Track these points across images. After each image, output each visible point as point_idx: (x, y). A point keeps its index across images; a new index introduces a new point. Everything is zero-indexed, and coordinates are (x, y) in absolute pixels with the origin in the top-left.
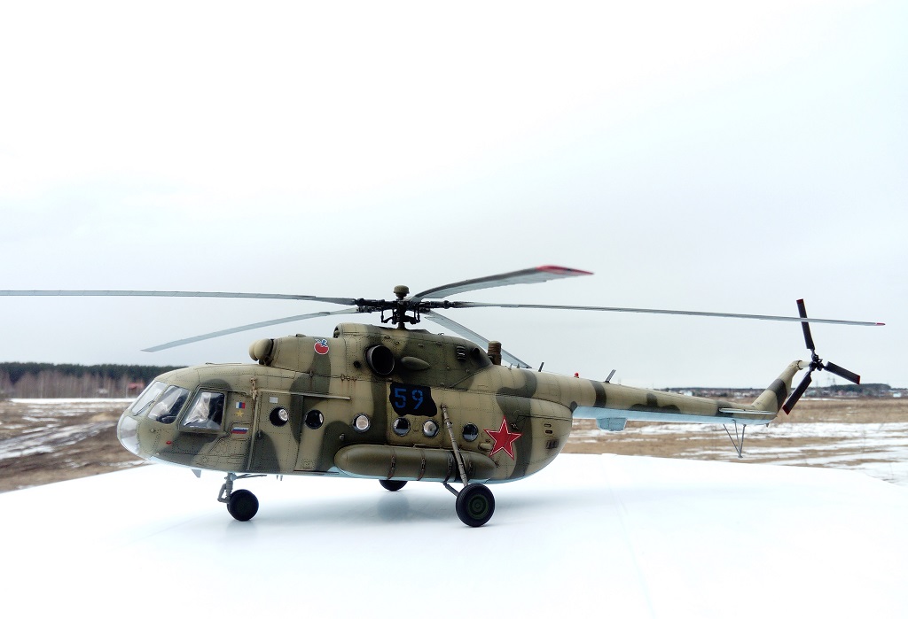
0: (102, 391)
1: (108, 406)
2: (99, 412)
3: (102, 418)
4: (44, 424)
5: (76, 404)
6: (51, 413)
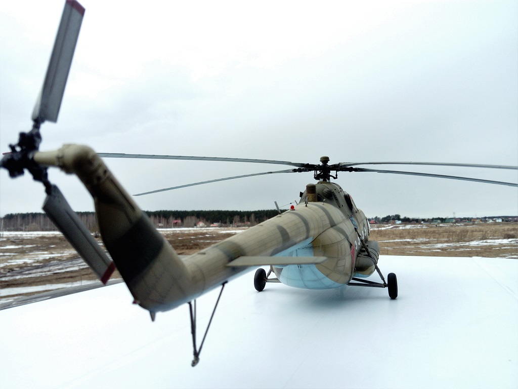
0: (160, 225)
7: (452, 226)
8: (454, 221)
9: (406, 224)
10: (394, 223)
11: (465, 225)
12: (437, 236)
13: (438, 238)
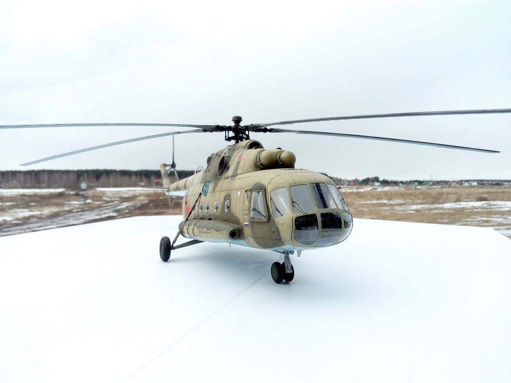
0: (142, 184)
1: (145, 192)
2: (140, 195)
3: (142, 198)
4: (112, 201)
5: (129, 191)
6: (117, 196)
7: (429, 189)
8: (431, 183)
9: (384, 186)
10: (373, 185)
11: (442, 188)
12: (413, 198)
13: (413, 200)
